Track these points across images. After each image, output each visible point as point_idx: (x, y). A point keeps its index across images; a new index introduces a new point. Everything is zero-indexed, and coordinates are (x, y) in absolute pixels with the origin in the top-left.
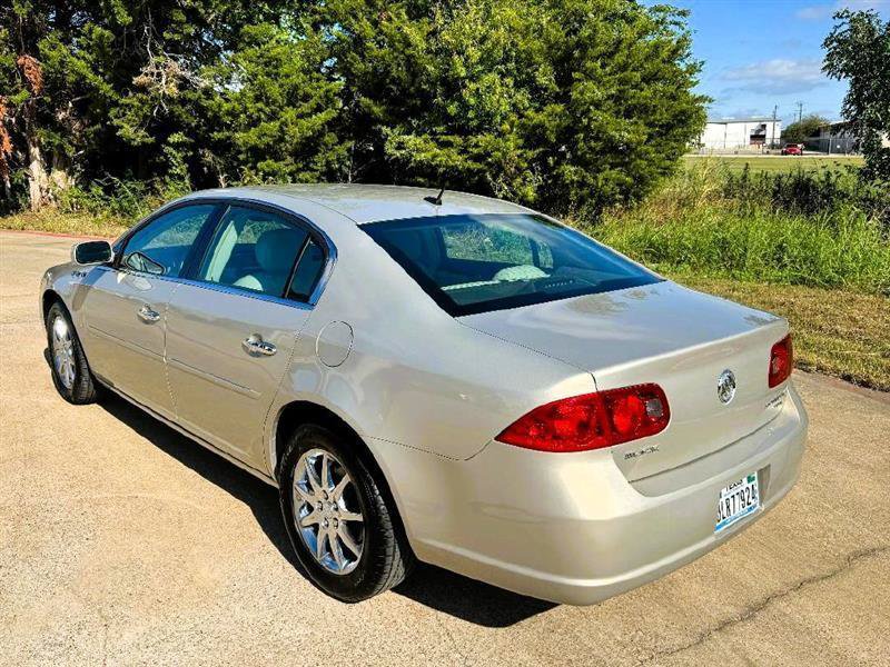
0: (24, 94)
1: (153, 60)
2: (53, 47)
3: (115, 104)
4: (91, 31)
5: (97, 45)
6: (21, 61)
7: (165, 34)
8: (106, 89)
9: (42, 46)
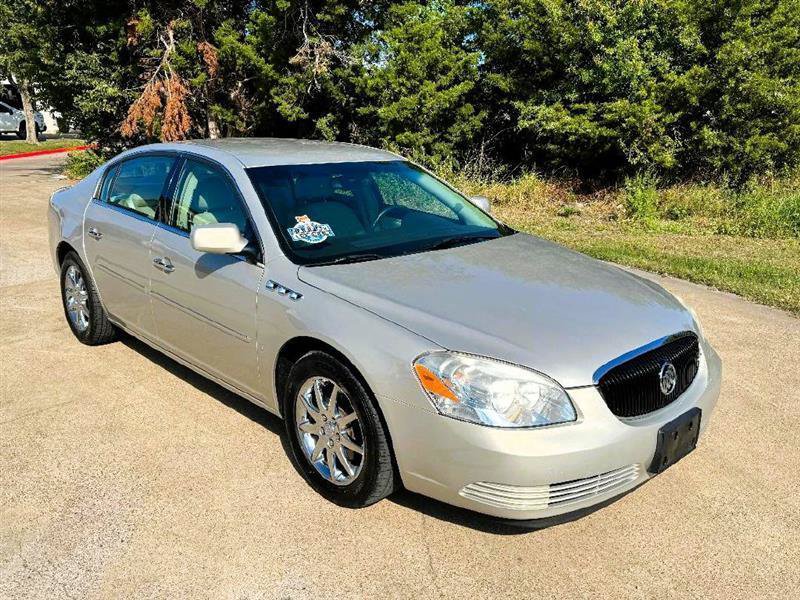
0: (203, 76)
1: (307, 40)
2: (227, 34)
3: (275, 83)
4: (257, 18)
5: (262, 29)
6: (200, 47)
7: (318, 15)
8: (268, 68)
9: (218, 34)
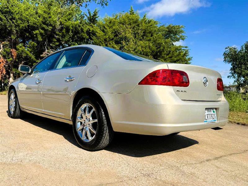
0: (11, 59)
1: (47, 51)
2: (21, 47)
3: (35, 62)
4: (31, 43)
5: (32, 46)
6: (11, 50)
7: (51, 44)
8: (33, 57)
9: (18, 47)
